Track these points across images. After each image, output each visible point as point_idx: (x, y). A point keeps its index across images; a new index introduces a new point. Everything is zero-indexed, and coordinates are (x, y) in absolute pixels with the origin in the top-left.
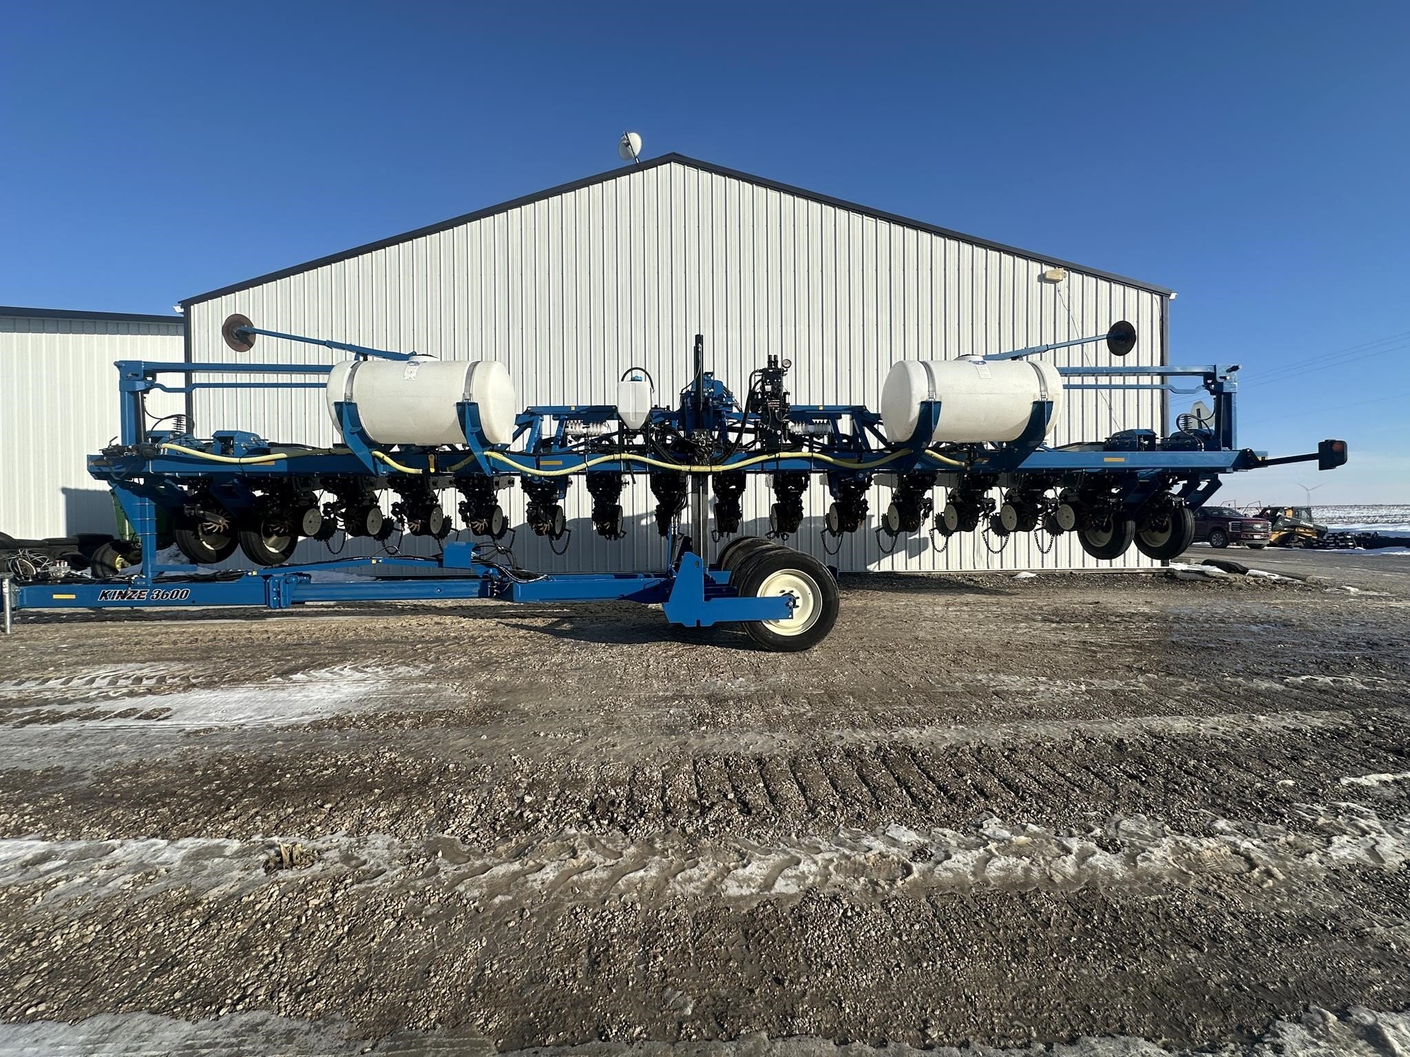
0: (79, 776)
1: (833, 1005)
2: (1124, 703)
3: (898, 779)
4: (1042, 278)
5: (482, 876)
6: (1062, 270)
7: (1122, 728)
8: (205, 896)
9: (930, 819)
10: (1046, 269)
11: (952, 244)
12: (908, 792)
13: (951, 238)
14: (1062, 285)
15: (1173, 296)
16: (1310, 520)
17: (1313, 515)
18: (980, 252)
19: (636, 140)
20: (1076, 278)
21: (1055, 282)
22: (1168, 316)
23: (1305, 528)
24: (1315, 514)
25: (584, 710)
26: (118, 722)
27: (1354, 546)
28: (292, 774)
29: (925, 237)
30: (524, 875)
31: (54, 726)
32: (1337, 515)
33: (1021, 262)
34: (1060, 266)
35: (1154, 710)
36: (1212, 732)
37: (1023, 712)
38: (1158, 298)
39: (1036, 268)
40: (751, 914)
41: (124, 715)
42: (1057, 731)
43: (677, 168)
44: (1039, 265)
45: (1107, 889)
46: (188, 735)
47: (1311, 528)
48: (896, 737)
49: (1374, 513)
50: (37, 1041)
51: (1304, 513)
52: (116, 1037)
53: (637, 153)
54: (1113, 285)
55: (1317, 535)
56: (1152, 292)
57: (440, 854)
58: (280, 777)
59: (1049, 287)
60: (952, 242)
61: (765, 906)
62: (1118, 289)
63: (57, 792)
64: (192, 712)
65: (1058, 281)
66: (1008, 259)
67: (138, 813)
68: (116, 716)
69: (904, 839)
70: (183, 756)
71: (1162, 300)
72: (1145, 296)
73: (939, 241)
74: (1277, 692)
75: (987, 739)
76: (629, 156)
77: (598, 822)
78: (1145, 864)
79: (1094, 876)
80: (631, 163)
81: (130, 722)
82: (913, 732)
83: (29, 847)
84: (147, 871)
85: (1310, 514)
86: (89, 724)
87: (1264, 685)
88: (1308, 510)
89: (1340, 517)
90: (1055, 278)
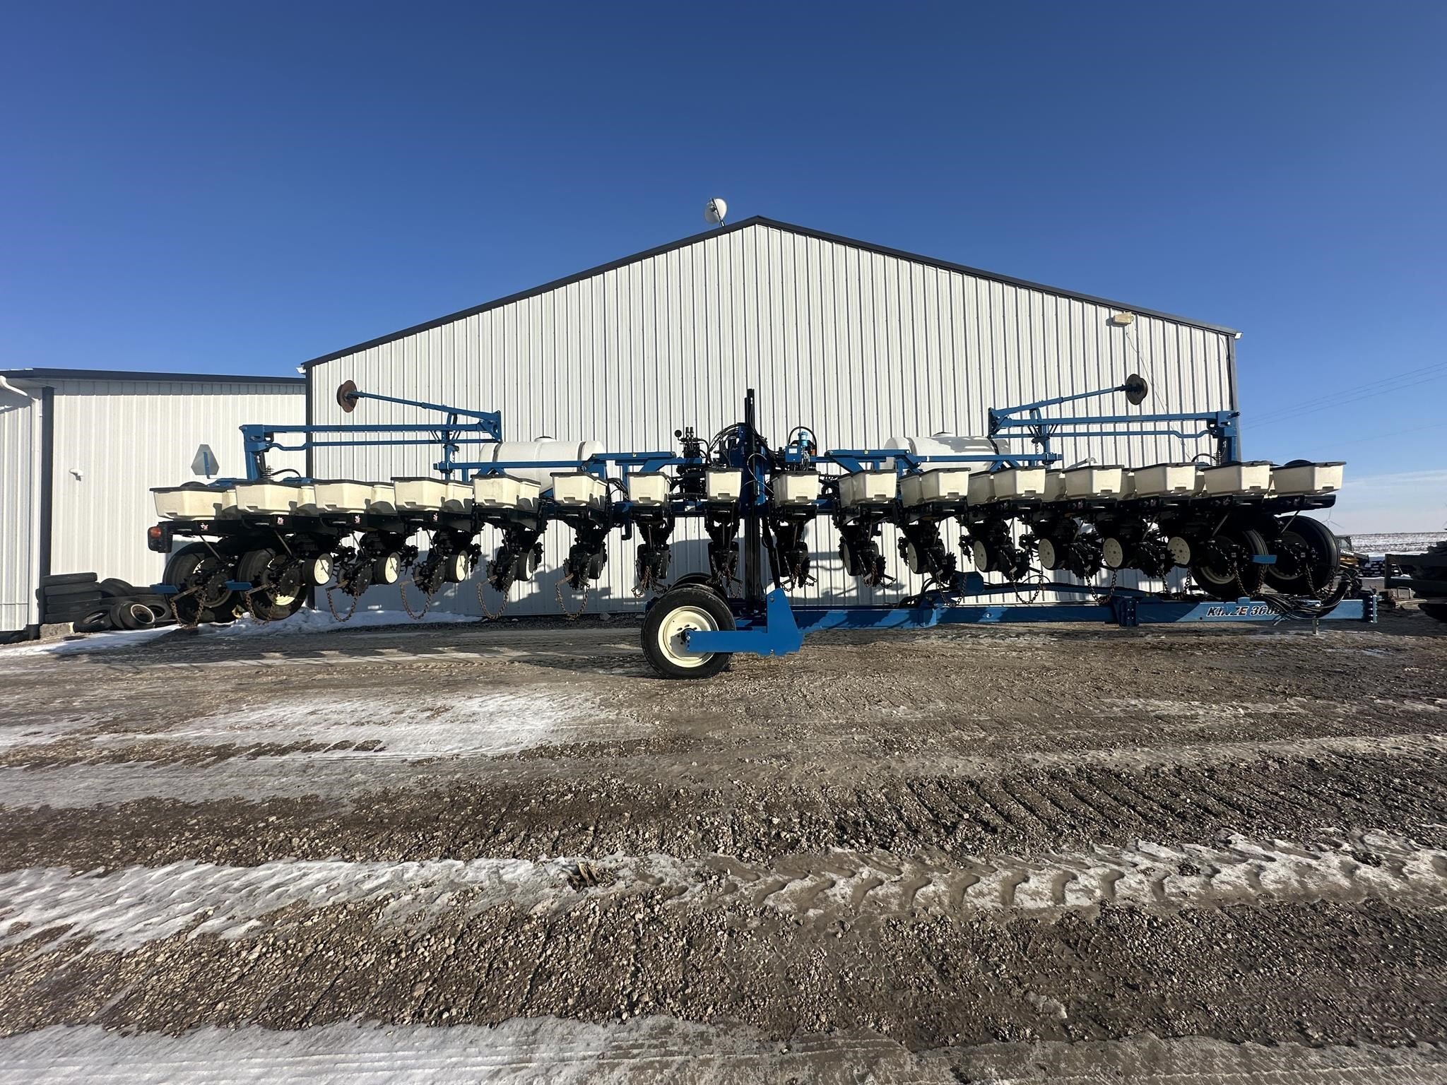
0: (338, 804)
1: (1199, 1009)
2: (1292, 727)
3: (1115, 799)
4: (1111, 322)
5: (783, 892)
6: (1129, 314)
7: (1305, 748)
8: (532, 912)
9: (1174, 836)
10: (1115, 313)
11: (1023, 293)
12: (1135, 811)
13: (1022, 286)
14: (1131, 328)
15: (1238, 336)
16: (1351, 548)
17: (1353, 544)
18: (1050, 299)
19: (721, 206)
20: (1144, 321)
21: (1123, 325)
22: (1233, 354)
23: (1346, 556)
24: (1354, 543)
25: (772, 738)
26: (338, 754)
27: (1400, 574)
28: (536, 800)
29: (997, 286)
30: (822, 890)
31: (284, 758)
32: (1363, 544)
33: (1090, 308)
34: (1128, 310)
35: (1323, 731)
36: (1395, 752)
37: (1197, 735)
38: (1224, 338)
39: (1104, 313)
40: (1060, 924)
41: (342, 746)
42: (1246, 753)
43: (761, 230)
44: (1107, 310)
45: (1392, 900)
46: (413, 764)
47: (1351, 557)
48: (1089, 759)
49: (1400, 541)
50: (471, 1042)
51: (1344, 543)
52: (543, 1037)
53: (722, 217)
54: (1180, 327)
55: (1359, 563)
56: (1218, 332)
57: (729, 872)
58: (527, 803)
59: (1117, 331)
60: (1023, 290)
61: (1070, 918)
62: (1184, 330)
63: (330, 817)
64: (403, 744)
65: (1126, 324)
66: (1077, 305)
67: (416, 836)
68: (336, 747)
69: (1163, 855)
70: (421, 783)
71: (1228, 339)
72: (1212, 337)
73: (1010, 290)
74: (1434, 713)
75: (1179, 761)
76: (714, 220)
77: (858, 842)
78: (1415, 876)
79: (1370, 887)
80: (716, 226)
81: (349, 753)
82: (1103, 754)
83: (339, 868)
84: (464, 889)
85: (1350, 543)
86: (315, 755)
87: (1419, 707)
88: (1348, 539)
89: (1366, 546)
90: (1123, 321)
